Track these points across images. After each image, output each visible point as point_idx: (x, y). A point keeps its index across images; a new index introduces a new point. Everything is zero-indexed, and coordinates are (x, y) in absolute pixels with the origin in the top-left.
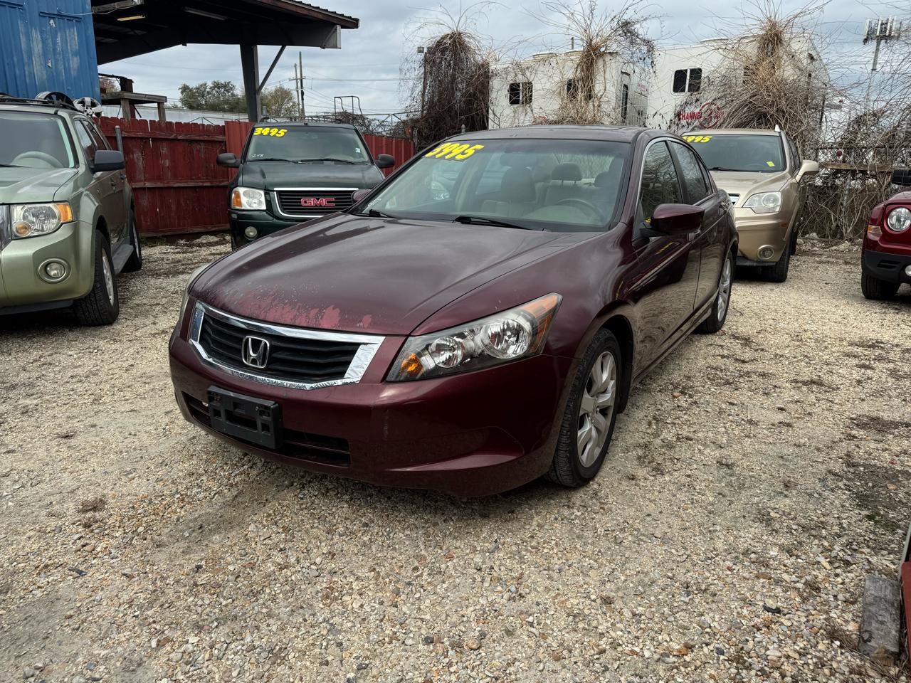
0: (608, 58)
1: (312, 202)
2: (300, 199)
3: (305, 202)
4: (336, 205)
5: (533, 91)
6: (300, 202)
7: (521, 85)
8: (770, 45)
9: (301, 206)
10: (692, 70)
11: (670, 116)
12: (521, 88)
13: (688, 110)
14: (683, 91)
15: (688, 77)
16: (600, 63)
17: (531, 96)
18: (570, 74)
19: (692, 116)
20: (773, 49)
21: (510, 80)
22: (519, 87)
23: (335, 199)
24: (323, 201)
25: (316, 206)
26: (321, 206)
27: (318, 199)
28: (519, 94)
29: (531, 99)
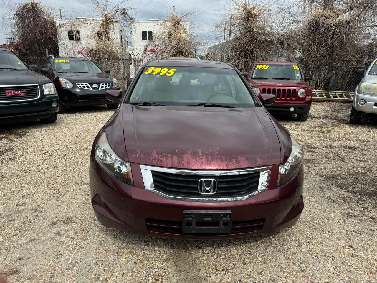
0: (115, 24)
1: (12, 93)
2: (5, 92)
3: (8, 93)
4: (27, 94)
5: (81, 35)
6: (5, 93)
7: (74, 32)
8: (176, 25)
9: (6, 95)
10: (148, 32)
11: (142, 50)
12: (74, 33)
13: (149, 48)
14: (146, 40)
15: (147, 35)
16: (111, 25)
17: (80, 37)
18: (98, 29)
19: (151, 50)
20: (178, 26)
21: (69, 28)
22: (73, 32)
23: (26, 90)
24: (19, 92)
25: (15, 95)
26: (18, 95)
27: (16, 91)
28: (73, 36)
29: (80, 39)
